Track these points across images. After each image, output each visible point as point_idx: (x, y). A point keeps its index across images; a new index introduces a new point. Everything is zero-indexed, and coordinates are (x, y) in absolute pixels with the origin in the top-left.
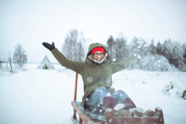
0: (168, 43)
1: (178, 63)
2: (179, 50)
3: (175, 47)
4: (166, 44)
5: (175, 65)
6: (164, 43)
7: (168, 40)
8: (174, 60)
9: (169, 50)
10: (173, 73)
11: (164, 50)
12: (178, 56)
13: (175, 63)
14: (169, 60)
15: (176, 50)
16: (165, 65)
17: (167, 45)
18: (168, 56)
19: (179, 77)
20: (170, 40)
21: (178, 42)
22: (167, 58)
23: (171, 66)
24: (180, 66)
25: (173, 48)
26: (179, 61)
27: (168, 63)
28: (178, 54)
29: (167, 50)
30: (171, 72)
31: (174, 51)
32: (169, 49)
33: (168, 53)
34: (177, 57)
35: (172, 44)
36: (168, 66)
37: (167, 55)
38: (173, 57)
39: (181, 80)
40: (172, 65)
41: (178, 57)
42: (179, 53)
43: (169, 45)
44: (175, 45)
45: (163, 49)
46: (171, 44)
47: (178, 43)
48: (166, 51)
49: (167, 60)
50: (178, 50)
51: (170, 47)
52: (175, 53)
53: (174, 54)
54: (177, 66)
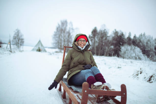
0: (143, 36)
1: (150, 54)
3: (149, 40)
4: (141, 37)
5: (147, 55)
6: (140, 36)
7: (143, 34)
8: (146, 51)
9: (143, 43)
10: (144, 62)
11: (139, 42)
12: (150, 48)
13: (148, 54)
14: (142, 51)
15: (149, 43)
16: (139, 54)
17: (142, 38)
18: (142, 48)
19: (149, 66)
20: (144, 34)
21: (151, 36)
22: (141, 49)
23: (144, 56)
24: (150, 56)
25: (147, 41)
26: (151, 53)
27: (141, 54)
28: (151, 46)
29: (142, 42)
30: (143, 61)
31: (147, 43)
33: (142, 45)
34: (149, 49)
35: (146, 37)
36: (141, 56)
37: (142, 46)
38: (146, 48)
39: (150, 68)
40: (145, 55)
41: (151, 49)
42: (152, 46)
43: (144, 38)
44: (148, 38)
45: (138, 41)
46: (145, 37)
48: (141, 43)
49: (141, 51)
50: (151, 43)
51: (144, 40)
52: (148, 45)
53: (147, 46)
54: (148, 56)
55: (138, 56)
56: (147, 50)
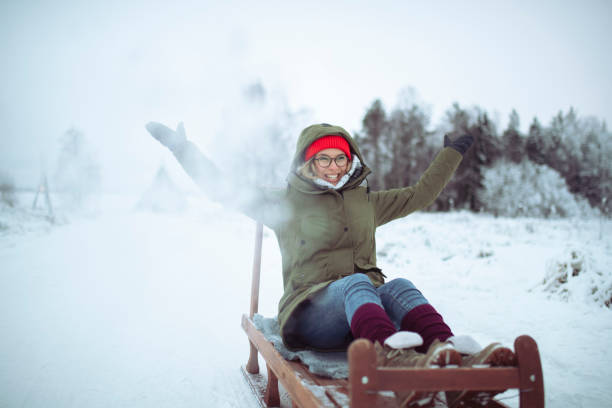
0: (565, 123)
1: (600, 190)
2: (603, 146)
3: (591, 138)
4: (558, 127)
5: (587, 196)
6: (554, 124)
7: (565, 113)
8: (584, 181)
9: (568, 148)
10: (581, 223)
11: (554, 146)
12: (598, 167)
13: (590, 192)
14: (569, 182)
15: (592, 146)
16: (557, 196)
17: (562, 129)
18: (566, 168)
19: (600, 238)
20: (571, 115)
21: (600, 120)
22: (563, 174)
23: (576, 199)
24: (604, 200)
25: (584, 141)
26: (603, 185)
27: (565, 192)
28: (600, 161)
29: (564, 148)
30: (574, 220)
31: (585, 149)
32: (571, 142)
33: (564, 158)
34: (595, 172)
35: (580, 126)
36: (566, 201)
37: (564, 163)
38: (583, 169)
39: (608, 247)
40: (579, 197)
41: (601, 171)
42: (604, 158)
43: (570, 129)
44: (588, 130)
45: (549, 143)
46: (576, 126)
47: (601, 125)
48: (560, 152)
49: (563, 181)
50: (599, 146)
51: (573, 138)
52: (589, 156)
53: (585, 160)
54: (594, 199)
55: (553, 201)
56: (586, 177)
